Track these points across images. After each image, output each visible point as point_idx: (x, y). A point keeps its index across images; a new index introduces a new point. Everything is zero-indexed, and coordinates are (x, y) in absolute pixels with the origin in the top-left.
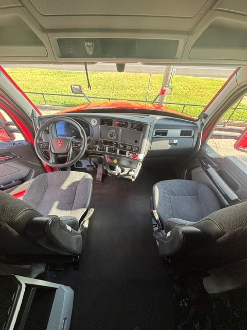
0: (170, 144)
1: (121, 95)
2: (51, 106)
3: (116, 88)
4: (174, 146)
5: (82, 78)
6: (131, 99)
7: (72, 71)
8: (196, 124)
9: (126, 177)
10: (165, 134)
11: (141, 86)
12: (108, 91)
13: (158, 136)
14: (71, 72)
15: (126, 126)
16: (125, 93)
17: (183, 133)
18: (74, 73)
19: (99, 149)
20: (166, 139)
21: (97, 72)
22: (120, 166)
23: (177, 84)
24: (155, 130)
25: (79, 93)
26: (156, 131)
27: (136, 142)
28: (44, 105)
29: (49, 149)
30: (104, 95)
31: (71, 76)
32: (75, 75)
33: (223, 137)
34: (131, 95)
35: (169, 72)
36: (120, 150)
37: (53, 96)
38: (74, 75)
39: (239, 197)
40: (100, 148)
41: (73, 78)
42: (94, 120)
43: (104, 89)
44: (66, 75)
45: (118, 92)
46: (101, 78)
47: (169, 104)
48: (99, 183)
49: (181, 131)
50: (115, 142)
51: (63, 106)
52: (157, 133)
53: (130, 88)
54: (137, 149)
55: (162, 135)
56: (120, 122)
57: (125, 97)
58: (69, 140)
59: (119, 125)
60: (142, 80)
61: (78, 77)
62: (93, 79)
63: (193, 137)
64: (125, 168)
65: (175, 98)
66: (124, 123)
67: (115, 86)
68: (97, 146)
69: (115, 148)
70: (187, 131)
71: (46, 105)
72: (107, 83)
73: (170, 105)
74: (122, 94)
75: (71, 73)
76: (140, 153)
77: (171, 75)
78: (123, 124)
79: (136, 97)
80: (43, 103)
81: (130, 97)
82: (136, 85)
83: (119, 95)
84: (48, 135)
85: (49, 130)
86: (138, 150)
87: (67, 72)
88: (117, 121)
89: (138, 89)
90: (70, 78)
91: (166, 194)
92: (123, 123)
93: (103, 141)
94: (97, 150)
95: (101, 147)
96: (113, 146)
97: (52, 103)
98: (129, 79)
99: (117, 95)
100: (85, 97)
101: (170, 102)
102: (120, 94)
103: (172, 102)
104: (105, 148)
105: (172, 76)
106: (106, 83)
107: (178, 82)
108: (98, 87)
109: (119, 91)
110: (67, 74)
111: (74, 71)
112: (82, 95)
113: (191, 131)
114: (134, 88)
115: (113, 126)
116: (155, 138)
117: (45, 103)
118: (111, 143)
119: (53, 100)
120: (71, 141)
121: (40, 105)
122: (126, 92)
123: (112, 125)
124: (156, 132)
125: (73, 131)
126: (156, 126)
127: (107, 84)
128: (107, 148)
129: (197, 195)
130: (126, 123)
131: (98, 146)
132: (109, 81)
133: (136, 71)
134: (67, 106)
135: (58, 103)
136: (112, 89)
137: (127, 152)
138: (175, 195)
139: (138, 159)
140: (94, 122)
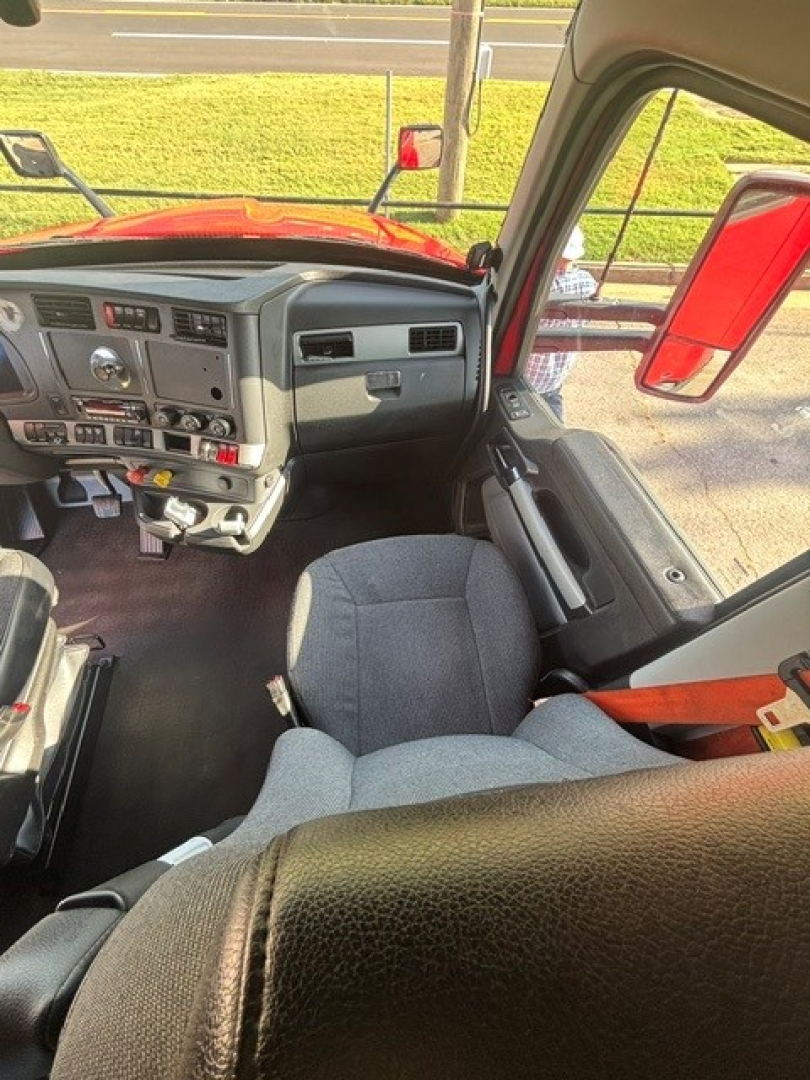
0: (373, 392)
1: (295, 182)
3: (275, 148)
4: (392, 398)
5: (131, 103)
6: (333, 197)
7: (86, 74)
8: (471, 295)
9: (210, 542)
10: (344, 347)
11: (375, 137)
12: (243, 166)
13: (314, 360)
14: (80, 79)
15: (150, 327)
16: (307, 172)
17: (418, 341)
18: (95, 80)
19: (78, 437)
20: (349, 369)
21: (192, 75)
22: (187, 497)
23: (513, 121)
24: (297, 337)
25: (42, 175)
26: (302, 337)
27: (217, 394)
30: (225, 181)
31: (81, 99)
32: (102, 92)
33: (579, 343)
34: (331, 180)
35: (462, 62)
36: (164, 435)
37: (10, 193)
38: (94, 91)
39: (589, 602)
40: (80, 431)
41: (93, 104)
43: (224, 157)
44: (61, 91)
45: (283, 166)
46: (210, 105)
47: (476, 212)
48: (154, 559)
49: (412, 332)
50: (132, 402)
52: (311, 347)
53: (330, 148)
54: (226, 425)
55: (333, 356)
57: (307, 186)
59: (121, 322)
60: (377, 109)
61: (113, 101)
62: (175, 109)
63: (463, 355)
64: (210, 506)
65: (500, 184)
66: (141, 313)
67: (269, 140)
68: (67, 423)
69: (141, 425)
70: (436, 331)
72: (235, 126)
73: (480, 213)
74: (299, 173)
75: (79, 84)
76: (245, 440)
77: (474, 74)
78: (139, 315)
79: (355, 188)
81: (330, 190)
82: (352, 134)
83: (288, 179)
86: (233, 428)
87: (66, 79)
88: (107, 304)
89: (362, 151)
90: (78, 107)
91: (348, 601)
92: (135, 314)
93: (81, 398)
94: (72, 441)
95: (84, 426)
97: (11, 229)
98: (326, 103)
99: (280, 181)
100: (78, 189)
101: (480, 201)
102: (292, 176)
103: (489, 202)
104: (98, 431)
105: (477, 81)
106: (230, 126)
107: (516, 114)
108: (202, 148)
109: (288, 163)
110: (65, 87)
111: (98, 74)
112: (61, 182)
113: (453, 330)
114: (348, 146)
115: (97, 327)
116: (308, 368)
119: (13, 215)
122: (312, 165)
123: (91, 327)
124: (302, 344)
126: (301, 316)
127: (236, 131)
129: (462, 592)
130: (152, 313)
131: (70, 425)
132: (241, 116)
133: (354, 64)
136: (259, 153)
137: (195, 439)
138: (380, 601)
139: (241, 466)
140: (10, 313)
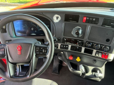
2: (10, 3)
15: (96, 23)
19: (61, 47)
27: (108, 40)
28: (5, 3)
29: (6, 57)
36: (85, 49)
40: (62, 46)
42: (56, 16)
48: (56, 74)
50: (80, 40)
51: (18, 3)
56: (89, 17)
58: (31, 44)
59: (88, 21)
66: (94, 19)
69: (80, 46)
71: (6, 3)
76: (111, 53)
80: (4, 1)
84: (5, 34)
85: (6, 28)
86: (110, 49)
88: (85, 17)
92: (92, 20)
93: (66, 38)
94: (59, 48)
95: (64, 45)
96: (78, 44)
104: (67, 47)
115: (79, 22)
117: (5, 1)
118: (75, 42)
120: (33, 45)
121: (2, 3)
123: (77, 22)
125: (32, 29)
128: (70, 46)
130: (97, 20)
134: (21, 3)
135: (15, 1)
137: (95, 51)
139: (107, 59)
140: (57, 18)
